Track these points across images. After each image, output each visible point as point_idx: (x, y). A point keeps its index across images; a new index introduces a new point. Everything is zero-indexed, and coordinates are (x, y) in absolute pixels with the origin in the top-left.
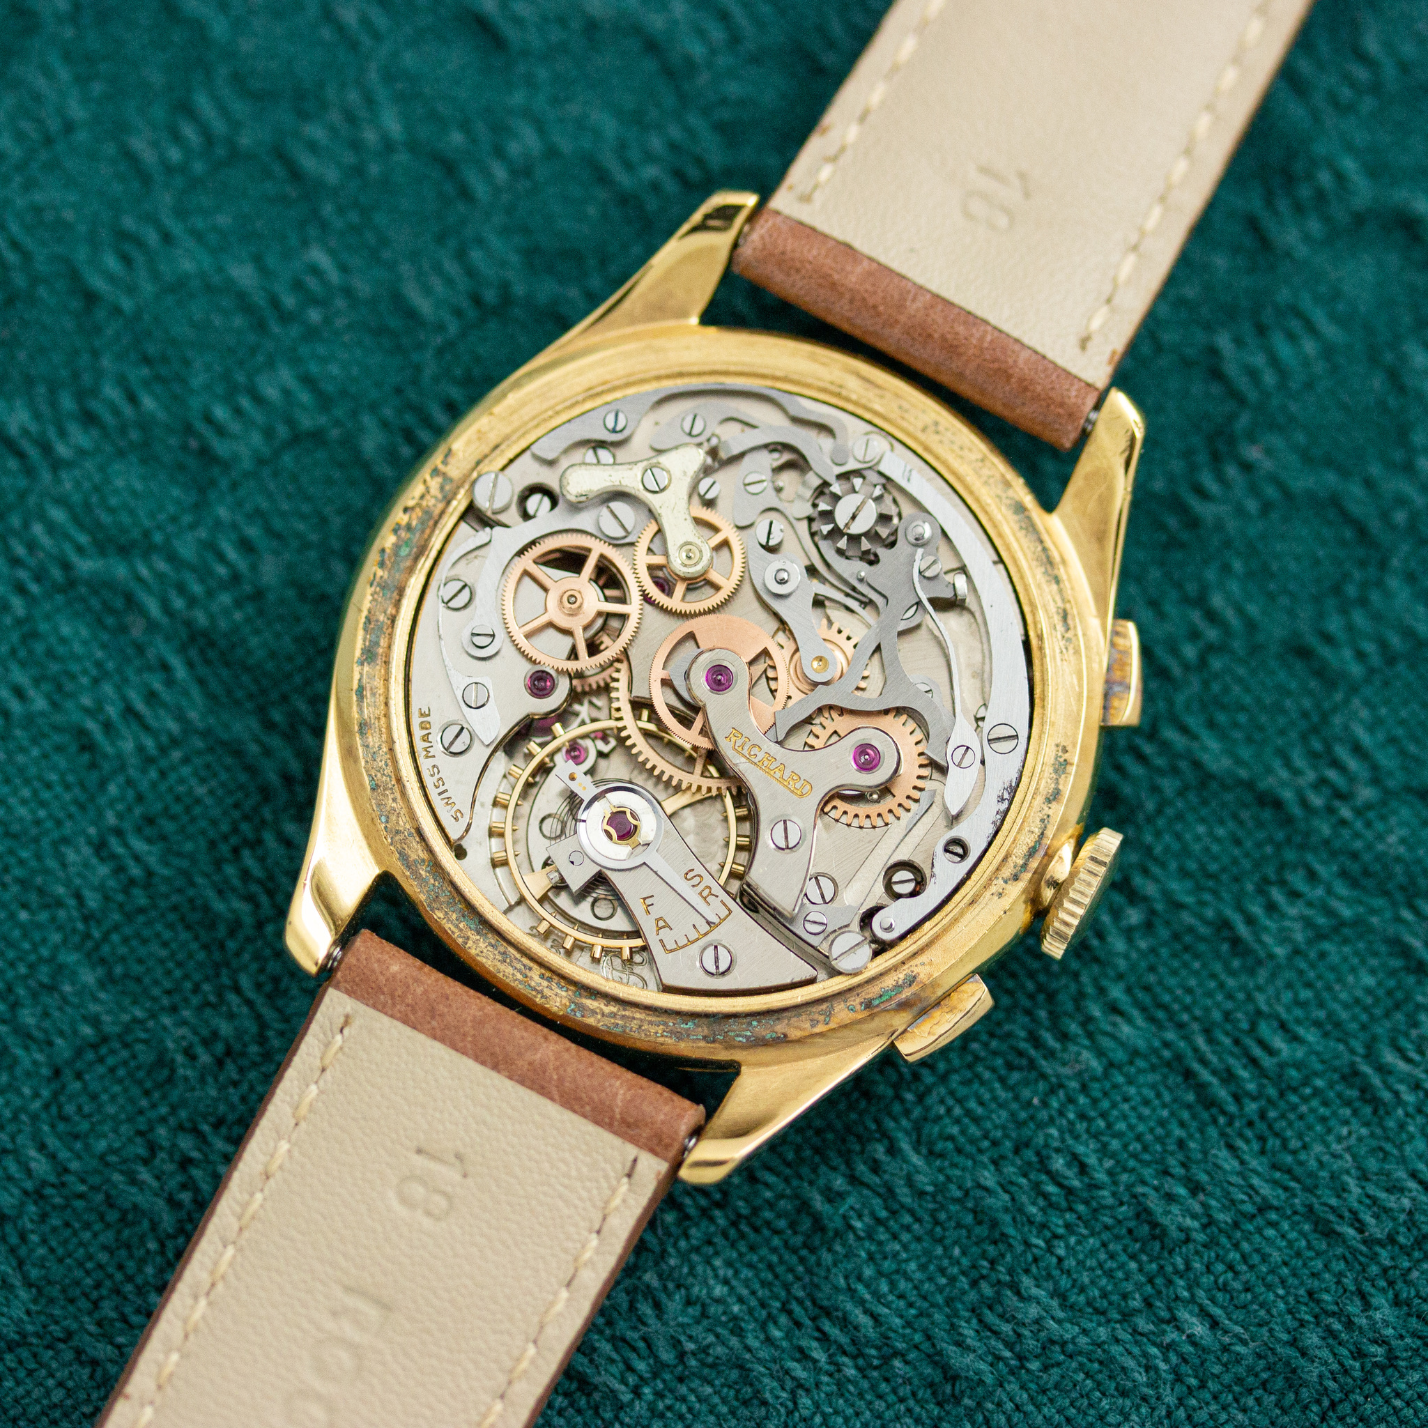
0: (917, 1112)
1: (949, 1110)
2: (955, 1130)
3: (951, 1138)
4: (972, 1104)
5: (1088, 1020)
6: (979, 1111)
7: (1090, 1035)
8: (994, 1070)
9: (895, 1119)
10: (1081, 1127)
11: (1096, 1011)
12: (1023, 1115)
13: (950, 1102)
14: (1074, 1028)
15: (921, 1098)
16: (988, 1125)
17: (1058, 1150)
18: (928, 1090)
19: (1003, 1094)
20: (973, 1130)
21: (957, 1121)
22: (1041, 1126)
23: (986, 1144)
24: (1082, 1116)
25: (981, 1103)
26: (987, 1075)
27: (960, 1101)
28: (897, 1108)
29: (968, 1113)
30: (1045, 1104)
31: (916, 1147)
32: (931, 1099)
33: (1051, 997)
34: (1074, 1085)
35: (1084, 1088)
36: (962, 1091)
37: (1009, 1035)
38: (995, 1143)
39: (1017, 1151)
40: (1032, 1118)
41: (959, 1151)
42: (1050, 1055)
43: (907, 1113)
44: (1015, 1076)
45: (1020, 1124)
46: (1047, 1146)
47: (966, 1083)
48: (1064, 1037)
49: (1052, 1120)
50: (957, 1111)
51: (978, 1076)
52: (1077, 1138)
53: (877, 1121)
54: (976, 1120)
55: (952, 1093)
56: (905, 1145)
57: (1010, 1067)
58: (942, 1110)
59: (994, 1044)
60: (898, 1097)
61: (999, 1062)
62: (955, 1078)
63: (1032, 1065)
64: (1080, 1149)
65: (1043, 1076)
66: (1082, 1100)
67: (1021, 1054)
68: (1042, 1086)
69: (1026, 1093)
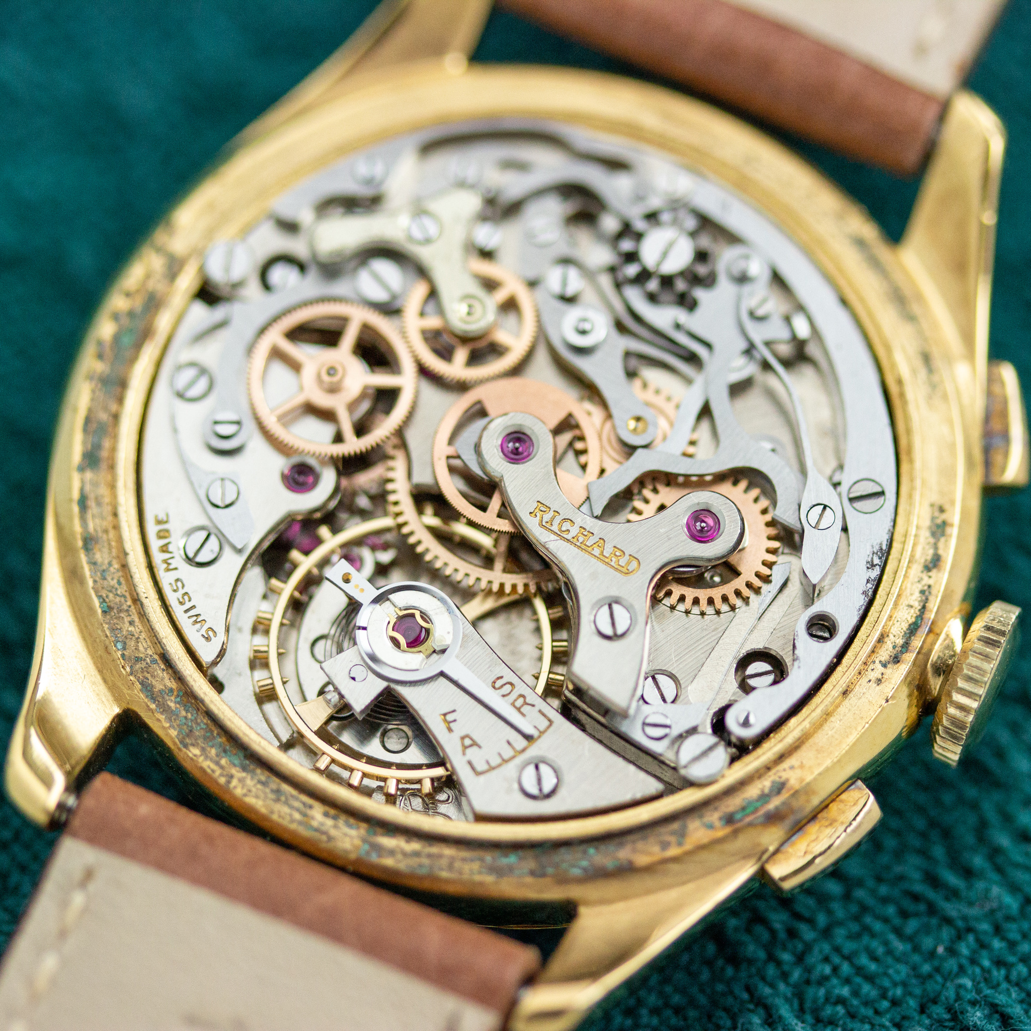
0: (796, 974)
1: (835, 969)
2: (845, 991)
3: (841, 1001)
4: (864, 960)
5: (995, 853)
6: (873, 967)
7: (999, 870)
8: (886, 920)
9: (772, 986)
10: (998, 974)
11: (1004, 840)
12: (926, 968)
13: (836, 960)
14: (978, 861)
15: (800, 959)
16: (886, 983)
17: (973, 1003)
18: (808, 947)
19: (900, 946)
20: (866, 988)
21: (847, 981)
22: (948, 977)
23: (885, 1004)
24: (999, 963)
25: (874, 958)
26: (878, 926)
27: (848, 958)
28: (771, 971)
29: (860, 970)
30: (952, 951)
31: (801, 1012)
32: (813, 958)
33: (947, 834)
34: (985, 926)
35: (998, 930)
36: (849, 947)
37: (901, 878)
38: (895, 1003)
39: (922, 1010)
40: (937, 970)
41: (852, 1016)
42: (953, 894)
43: (785, 976)
44: (912, 926)
45: (924, 979)
46: (958, 998)
47: (854, 937)
48: (968, 873)
49: (962, 969)
50: (846, 968)
51: (867, 929)
52: (996, 987)
53: (748, 989)
54: (870, 978)
55: (837, 950)
56: (785, 1012)
57: (904, 914)
58: (827, 970)
59: (883, 890)
60: (772, 958)
61: (891, 910)
62: (840, 934)
63: (932, 910)
64: (1001, 999)
65: (947, 921)
66: (997, 944)
67: (916, 898)
68: (946, 933)
69: (927, 942)
